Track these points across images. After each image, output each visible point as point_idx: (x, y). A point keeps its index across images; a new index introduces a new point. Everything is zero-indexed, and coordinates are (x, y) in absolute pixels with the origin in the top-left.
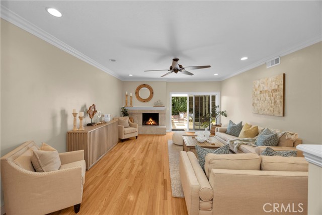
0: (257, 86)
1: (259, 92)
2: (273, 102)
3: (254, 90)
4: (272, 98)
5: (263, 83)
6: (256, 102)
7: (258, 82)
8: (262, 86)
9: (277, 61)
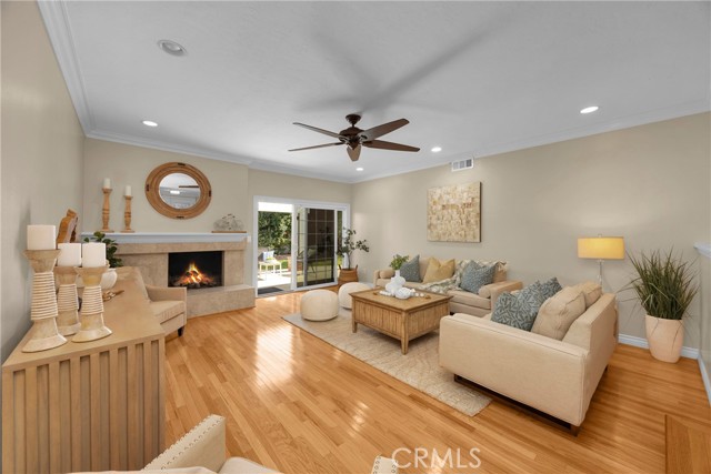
0: (436, 198)
1: (440, 207)
2: (464, 221)
3: (431, 203)
4: (463, 216)
5: (449, 194)
6: (434, 222)
7: (439, 191)
8: (445, 197)
9: (469, 163)
